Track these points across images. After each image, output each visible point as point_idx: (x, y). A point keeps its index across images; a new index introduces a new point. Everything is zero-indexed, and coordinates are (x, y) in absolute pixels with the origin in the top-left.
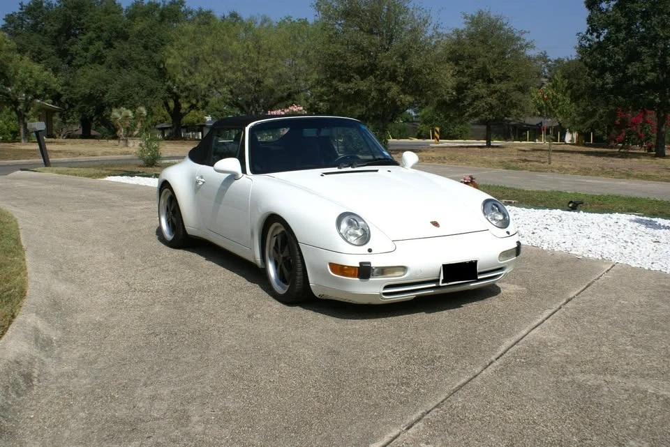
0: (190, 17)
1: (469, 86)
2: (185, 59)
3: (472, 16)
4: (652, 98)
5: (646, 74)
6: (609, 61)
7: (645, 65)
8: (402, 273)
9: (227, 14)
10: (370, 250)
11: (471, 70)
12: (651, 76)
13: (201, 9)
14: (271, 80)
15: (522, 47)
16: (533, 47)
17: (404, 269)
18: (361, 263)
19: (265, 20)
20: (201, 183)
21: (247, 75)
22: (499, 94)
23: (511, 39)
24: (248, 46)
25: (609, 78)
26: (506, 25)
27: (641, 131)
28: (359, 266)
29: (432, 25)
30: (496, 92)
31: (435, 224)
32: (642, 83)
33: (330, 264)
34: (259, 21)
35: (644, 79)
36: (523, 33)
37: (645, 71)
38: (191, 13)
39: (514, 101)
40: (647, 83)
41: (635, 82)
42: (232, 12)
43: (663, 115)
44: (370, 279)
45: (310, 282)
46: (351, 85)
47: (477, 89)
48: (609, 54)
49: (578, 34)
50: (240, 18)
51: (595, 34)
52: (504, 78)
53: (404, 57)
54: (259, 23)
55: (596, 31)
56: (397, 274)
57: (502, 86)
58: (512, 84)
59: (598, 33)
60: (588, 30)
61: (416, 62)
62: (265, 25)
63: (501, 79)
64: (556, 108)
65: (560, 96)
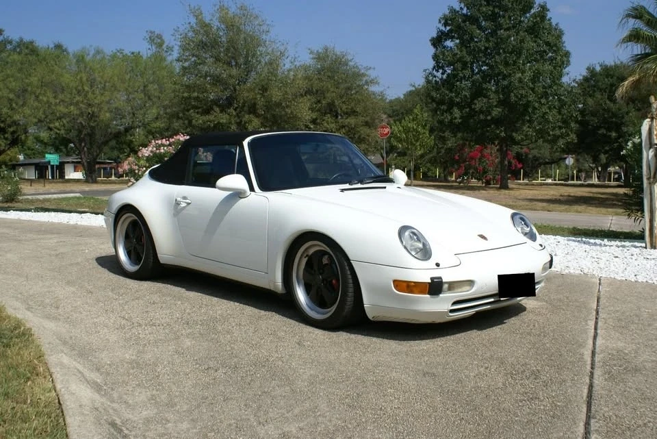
0: (9, 47)
1: (318, 121)
2: (11, 91)
3: (317, 51)
4: (498, 132)
5: (492, 110)
6: (456, 97)
7: (490, 101)
8: (468, 288)
9: (52, 46)
10: (438, 265)
11: (320, 105)
12: (496, 112)
13: (22, 40)
14: (108, 115)
15: (367, 83)
16: (378, 83)
17: (471, 283)
18: (432, 279)
19: (98, 52)
20: (183, 205)
21: (80, 109)
22: (347, 128)
23: (358, 75)
24: (81, 78)
25: (457, 112)
26: (351, 61)
27: (479, 164)
28: (430, 281)
29: (289, 58)
30: (343, 127)
31: (482, 237)
32: (489, 118)
33: (395, 281)
34: (92, 53)
35: (490, 114)
36: (369, 69)
37: (491, 107)
38: (10, 42)
39: (363, 136)
40: (492, 118)
41: (482, 117)
42: (57, 43)
43: (505, 149)
44: (441, 295)
45: (365, 302)
46: (211, 117)
47: (326, 124)
48: (456, 90)
49: (425, 71)
50: (66, 50)
51: (441, 71)
52: (353, 113)
53: (264, 89)
54: (91, 56)
55: (442, 68)
56: (465, 288)
57: (352, 121)
58: (361, 119)
59: (443, 69)
60: (434, 67)
61: (276, 95)
62: (98, 57)
63: (348, 114)
64: (417, 141)
65: (420, 129)
